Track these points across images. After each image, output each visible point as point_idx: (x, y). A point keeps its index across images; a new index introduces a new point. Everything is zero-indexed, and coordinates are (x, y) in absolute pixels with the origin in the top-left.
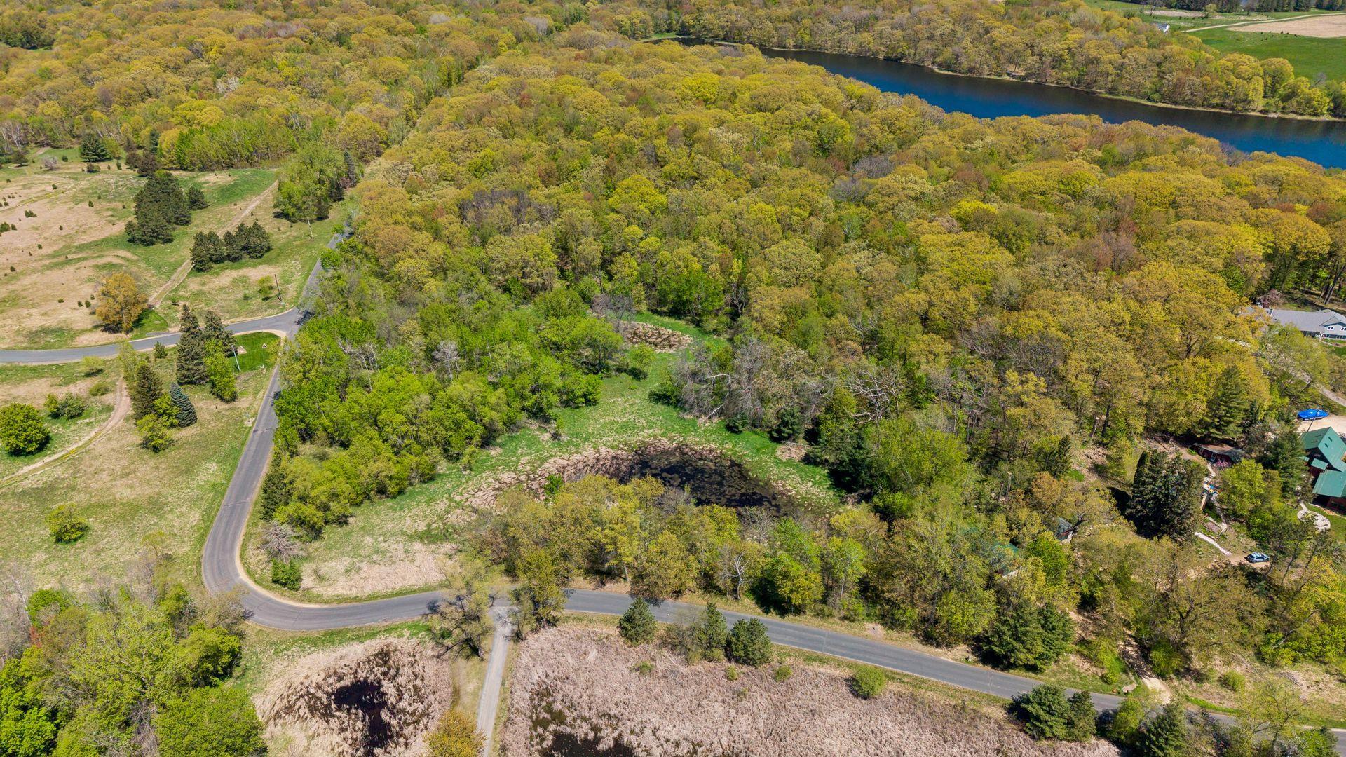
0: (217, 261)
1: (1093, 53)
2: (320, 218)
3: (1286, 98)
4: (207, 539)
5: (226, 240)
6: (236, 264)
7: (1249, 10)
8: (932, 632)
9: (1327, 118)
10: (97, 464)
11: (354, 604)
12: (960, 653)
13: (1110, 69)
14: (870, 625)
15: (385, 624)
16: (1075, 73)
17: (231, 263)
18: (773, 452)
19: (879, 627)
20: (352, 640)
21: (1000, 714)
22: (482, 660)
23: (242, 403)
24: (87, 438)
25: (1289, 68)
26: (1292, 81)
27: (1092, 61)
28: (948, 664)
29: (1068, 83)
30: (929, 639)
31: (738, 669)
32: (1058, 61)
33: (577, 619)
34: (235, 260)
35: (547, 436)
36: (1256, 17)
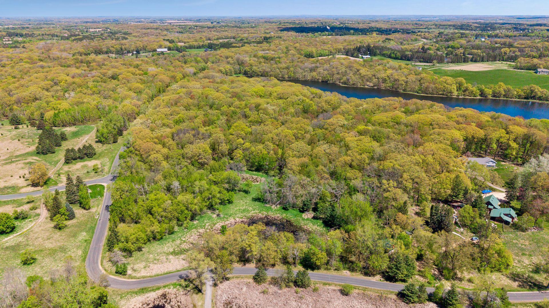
0: (74, 160)
1: (396, 77)
2: (114, 142)
3: (464, 91)
4: (86, 259)
5: (78, 151)
6: (82, 160)
7: (448, 62)
8: (367, 272)
9: (479, 97)
10: (36, 235)
11: (149, 278)
12: (378, 277)
13: (403, 83)
14: (345, 271)
15: (163, 284)
16: (390, 85)
17: (80, 160)
18: (301, 216)
19: (348, 272)
20: (151, 291)
21: (394, 297)
22: (203, 294)
23: (93, 210)
24: (30, 226)
25: (464, 81)
26: (465, 85)
27: (396, 80)
28: (374, 282)
29: (389, 88)
30: (366, 274)
31: (299, 290)
32: (384, 81)
33: (237, 277)
34: (82, 158)
35: (215, 216)
36: (451, 65)
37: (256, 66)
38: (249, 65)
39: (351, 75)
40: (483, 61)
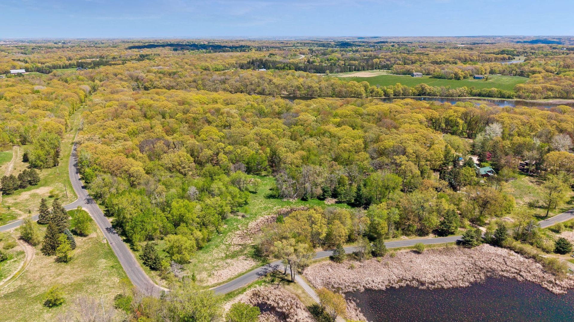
0: (16, 189)
1: (310, 84)
2: (55, 166)
3: (371, 92)
4: (132, 283)
5: (19, 178)
6: (25, 189)
7: (338, 72)
8: (422, 232)
9: (384, 97)
10: (38, 274)
11: (218, 286)
12: (431, 236)
13: (318, 89)
14: (402, 237)
15: (246, 285)
16: (305, 92)
17: (23, 189)
18: (324, 204)
19: (405, 237)
20: (238, 294)
21: (456, 246)
22: (295, 283)
23: (93, 235)
24: (20, 267)
25: (368, 84)
26: (370, 87)
27: (310, 87)
28: (430, 239)
29: (304, 95)
30: (420, 235)
31: (379, 258)
32: (298, 88)
33: (315, 262)
34: (24, 187)
35: (240, 217)
36: (341, 74)
37: (157, 81)
38: (149, 81)
39: (266, 84)
40: (364, 70)
